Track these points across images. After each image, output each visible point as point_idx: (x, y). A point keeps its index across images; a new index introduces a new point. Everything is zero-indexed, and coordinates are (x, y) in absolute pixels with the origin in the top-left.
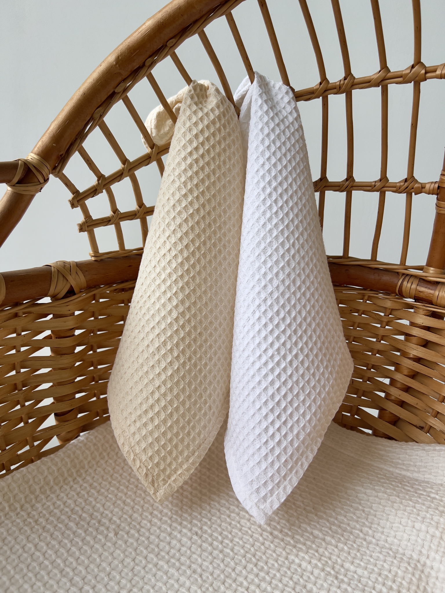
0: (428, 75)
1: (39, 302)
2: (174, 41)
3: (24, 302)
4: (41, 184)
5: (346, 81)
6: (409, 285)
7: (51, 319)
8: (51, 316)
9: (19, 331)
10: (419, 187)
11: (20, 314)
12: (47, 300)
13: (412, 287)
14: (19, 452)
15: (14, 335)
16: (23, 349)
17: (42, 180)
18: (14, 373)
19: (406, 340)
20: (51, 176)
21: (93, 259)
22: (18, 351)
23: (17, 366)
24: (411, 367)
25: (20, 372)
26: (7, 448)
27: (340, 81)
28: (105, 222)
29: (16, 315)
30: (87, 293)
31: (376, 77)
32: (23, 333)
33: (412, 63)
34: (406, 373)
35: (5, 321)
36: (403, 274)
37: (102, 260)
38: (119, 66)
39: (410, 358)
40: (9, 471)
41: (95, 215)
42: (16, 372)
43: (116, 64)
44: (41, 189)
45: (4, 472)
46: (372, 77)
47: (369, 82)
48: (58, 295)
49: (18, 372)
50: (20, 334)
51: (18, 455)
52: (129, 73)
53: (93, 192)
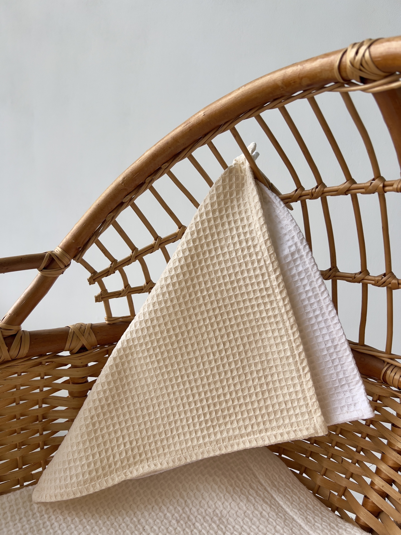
0: (387, 188)
1: (60, 354)
2: (167, 164)
3: (47, 354)
4: (62, 269)
5: (317, 190)
6: (393, 374)
7: (70, 368)
8: (69, 366)
9: (42, 375)
10: (395, 283)
11: (44, 363)
12: (66, 353)
13: (395, 377)
14: (33, 472)
15: (39, 378)
16: (45, 389)
17: (62, 266)
18: (37, 407)
19: (392, 430)
20: (73, 262)
21: (107, 323)
22: (41, 391)
23: (40, 402)
24: (395, 459)
25: (41, 407)
26: (23, 467)
27: (312, 189)
28: (117, 294)
29: (40, 363)
30: (100, 349)
31: (342, 187)
32: (46, 377)
33: (373, 177)
34: (390, 464)
35: (31, 368)
36: (388, 363)
37: (113, 324)
38: (124, 184)
39: (395, 450)
40: (22, 486)
41: (110, 289)
42: (39, 407)
43: (122, 183)
44: (63, 272)
45: (18, 486)
46: (339, 187)
47: (337, 191)
48: (73, 351)
49: (40, 407)
50: (43, 378)
51: (32, 474)
52: (134, 189)
53: (107, 273)
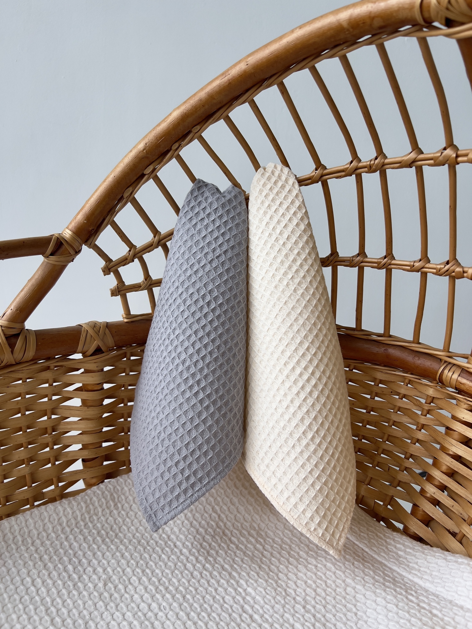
0: (460, 159)
1: (71, 357)
2: (198, 127)
3: (56, 357)
4: (72, 255)
5: (377, 161)
6: (450, 374)
7: (82, 373)
8: (82, 370)
9: (51, 381)
10: (460, 272)
11: (52, 367)
13: (453, 377)
14: (44, 491)
19: (447, 434)
21: (126, 320)
22: (50, 399)
23: (49, 412)
24: (448, 464)
25: (51, 418)
26: (33, 485)
27: (371, 161)
28: (136, 288)
29: (48, 368)
30: (117, 351)
31: (406, 158)
32: (55, 384)
33: (444, 145)
34: (444, 469)
35: (37, 373)
36: (445, 362)
42: (48, 418)
43: (144, 150)
44: (73, 259)
46: (403, 159)
47: (400, 163)
48: (87, 353)
50: (52, 385)
52: (157, 157)
53: (124, 261)
